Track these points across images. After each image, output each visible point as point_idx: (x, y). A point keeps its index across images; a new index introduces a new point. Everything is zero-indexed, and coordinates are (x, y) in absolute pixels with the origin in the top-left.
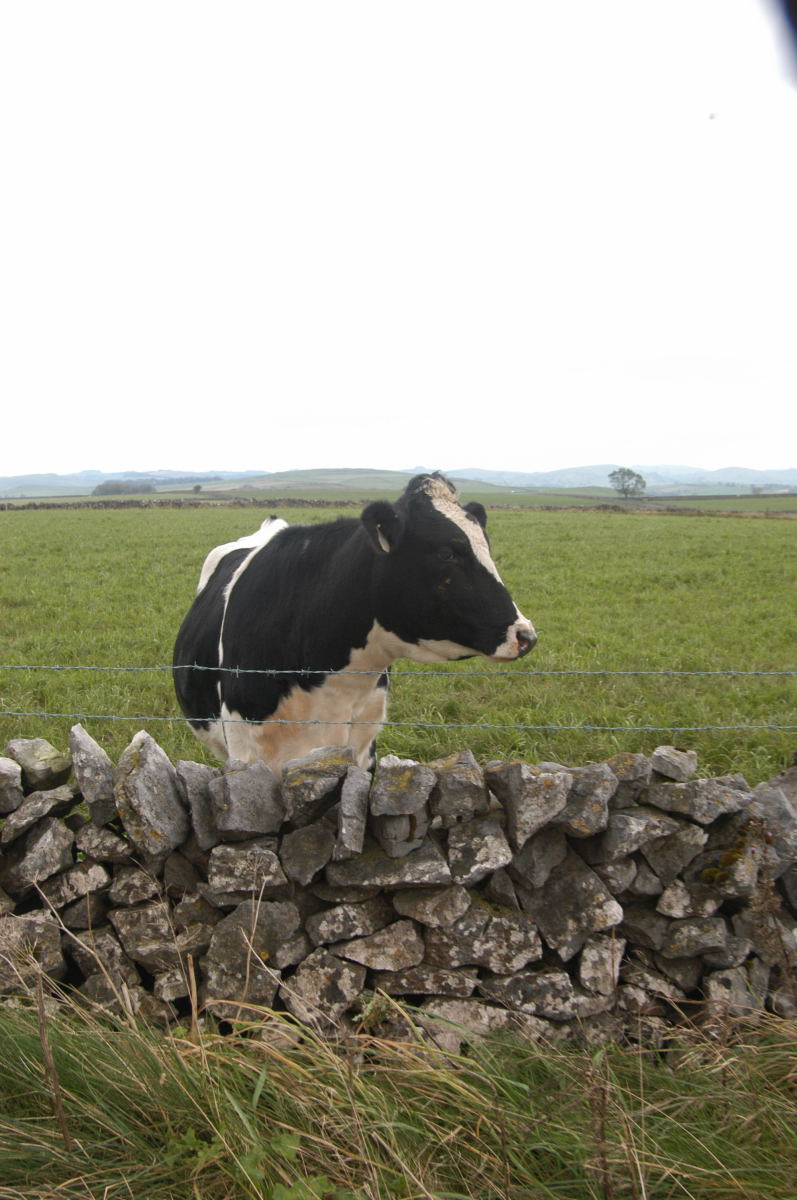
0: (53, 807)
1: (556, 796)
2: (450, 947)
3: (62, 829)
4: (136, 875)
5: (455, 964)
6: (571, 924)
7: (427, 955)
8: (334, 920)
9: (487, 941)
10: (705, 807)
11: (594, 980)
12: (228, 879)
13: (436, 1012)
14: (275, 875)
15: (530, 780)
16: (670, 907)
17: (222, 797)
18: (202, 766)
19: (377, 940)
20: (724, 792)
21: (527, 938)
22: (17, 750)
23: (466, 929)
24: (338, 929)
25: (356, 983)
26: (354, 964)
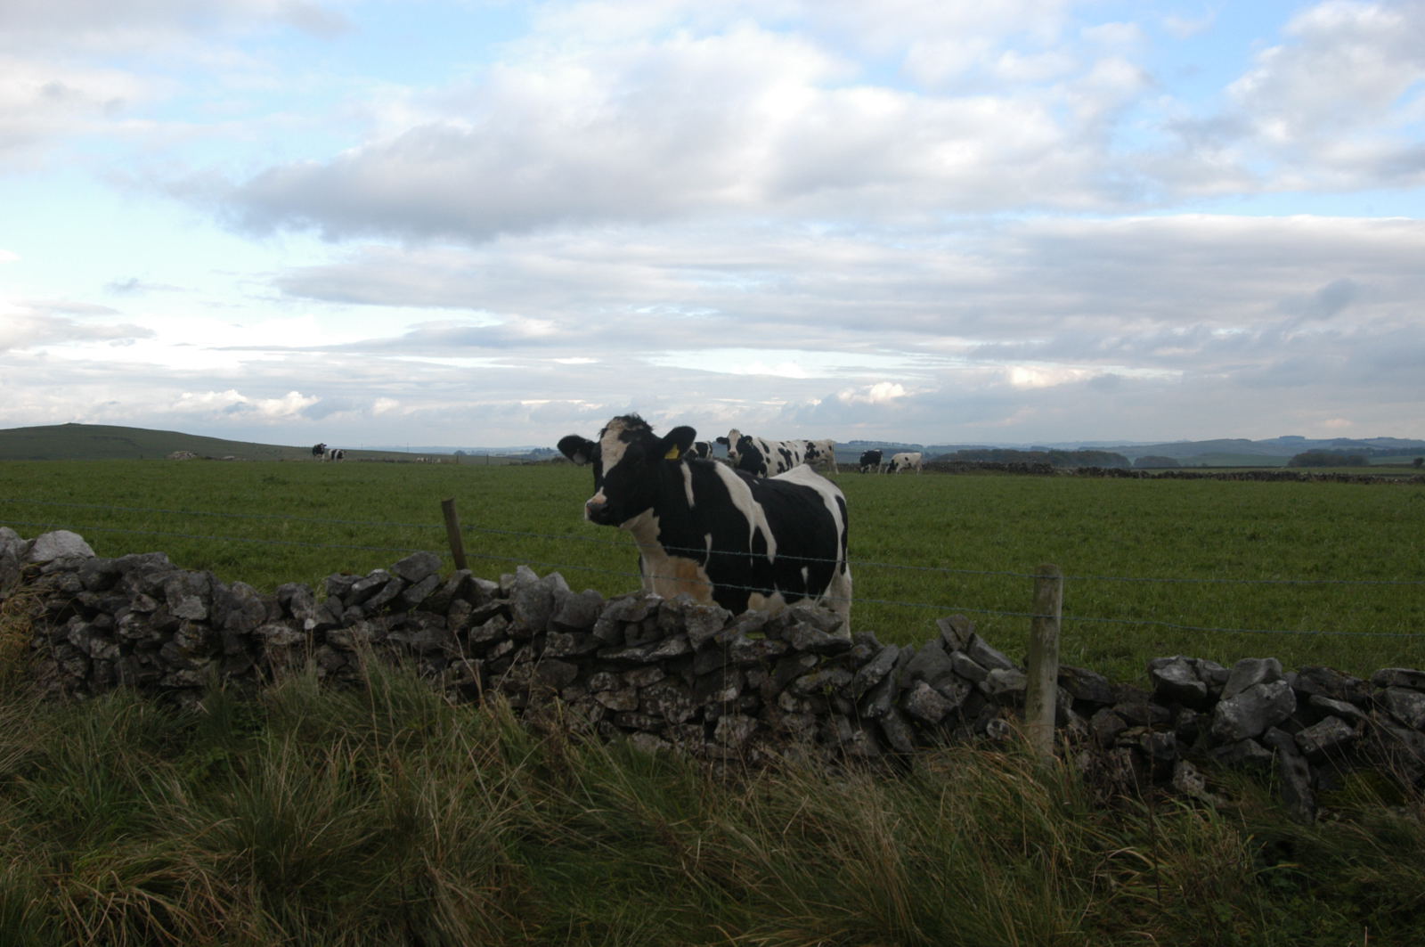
0: (498, 607)
1: (711, 621)
2: (646, 701)
3: (502, 619)
4: (528, 648)
5: (651, 712)
6: (709, 698)
7: (639, 705)
8: (597, 679)
9: (666, 701)
10: (800, 640)
11: (720, 735)
12: (551, 649)
13: (636, 738)
14: (571, 648)
15: (687, 607)
16: (784, 703)
17: (562, 605)
18: (573, 591)
19: (617, 694)
20: (814, 632)
21: (685, 702)
23: (653, 690)
24: (599, 684)
25: (598, 714)
26: (600, 705)
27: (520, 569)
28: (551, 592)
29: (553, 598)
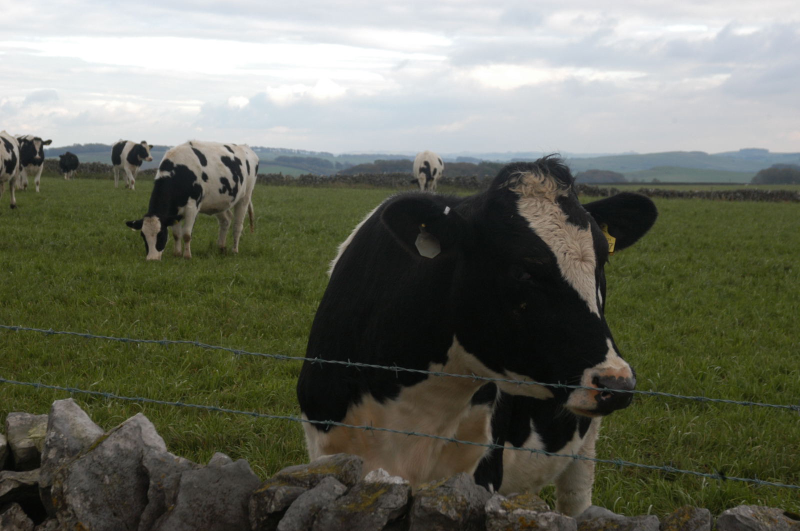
0: (13, 489)
3: (21, 516)
17: (172, 497)
18: (182, 460)
22: (11, 424)
27: (59, 405)
28: (140, 460)
29: (143, 474)
